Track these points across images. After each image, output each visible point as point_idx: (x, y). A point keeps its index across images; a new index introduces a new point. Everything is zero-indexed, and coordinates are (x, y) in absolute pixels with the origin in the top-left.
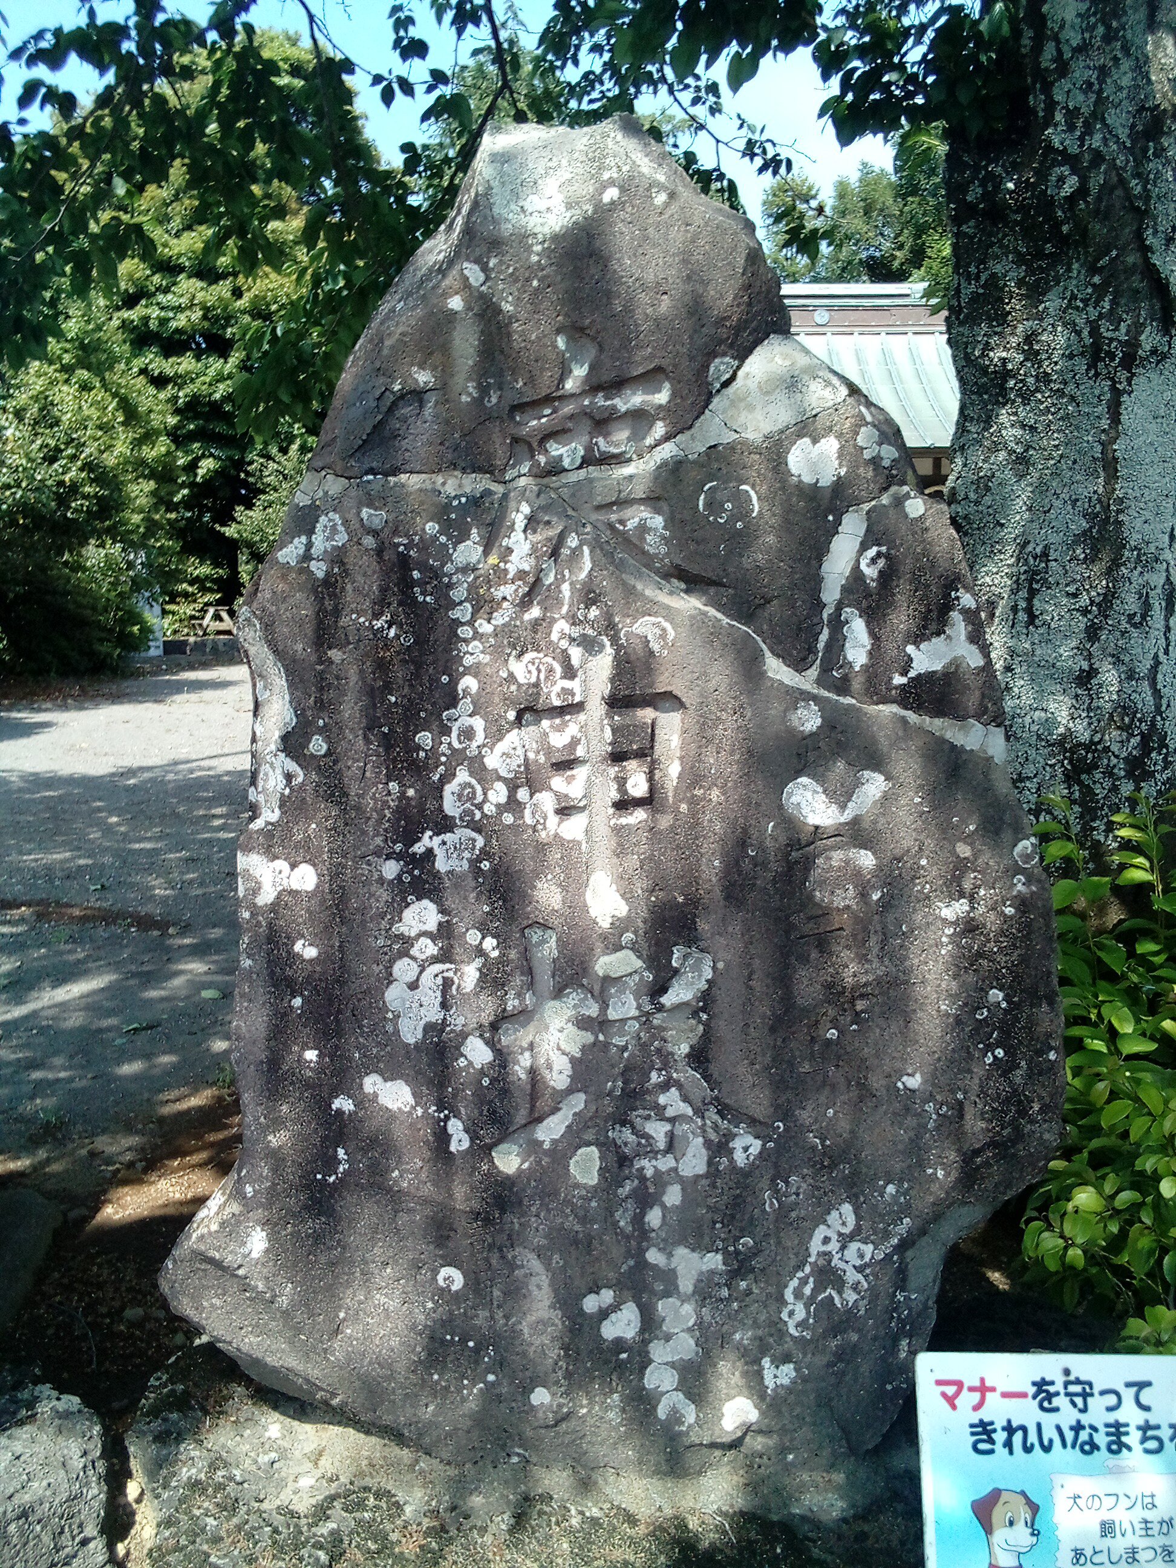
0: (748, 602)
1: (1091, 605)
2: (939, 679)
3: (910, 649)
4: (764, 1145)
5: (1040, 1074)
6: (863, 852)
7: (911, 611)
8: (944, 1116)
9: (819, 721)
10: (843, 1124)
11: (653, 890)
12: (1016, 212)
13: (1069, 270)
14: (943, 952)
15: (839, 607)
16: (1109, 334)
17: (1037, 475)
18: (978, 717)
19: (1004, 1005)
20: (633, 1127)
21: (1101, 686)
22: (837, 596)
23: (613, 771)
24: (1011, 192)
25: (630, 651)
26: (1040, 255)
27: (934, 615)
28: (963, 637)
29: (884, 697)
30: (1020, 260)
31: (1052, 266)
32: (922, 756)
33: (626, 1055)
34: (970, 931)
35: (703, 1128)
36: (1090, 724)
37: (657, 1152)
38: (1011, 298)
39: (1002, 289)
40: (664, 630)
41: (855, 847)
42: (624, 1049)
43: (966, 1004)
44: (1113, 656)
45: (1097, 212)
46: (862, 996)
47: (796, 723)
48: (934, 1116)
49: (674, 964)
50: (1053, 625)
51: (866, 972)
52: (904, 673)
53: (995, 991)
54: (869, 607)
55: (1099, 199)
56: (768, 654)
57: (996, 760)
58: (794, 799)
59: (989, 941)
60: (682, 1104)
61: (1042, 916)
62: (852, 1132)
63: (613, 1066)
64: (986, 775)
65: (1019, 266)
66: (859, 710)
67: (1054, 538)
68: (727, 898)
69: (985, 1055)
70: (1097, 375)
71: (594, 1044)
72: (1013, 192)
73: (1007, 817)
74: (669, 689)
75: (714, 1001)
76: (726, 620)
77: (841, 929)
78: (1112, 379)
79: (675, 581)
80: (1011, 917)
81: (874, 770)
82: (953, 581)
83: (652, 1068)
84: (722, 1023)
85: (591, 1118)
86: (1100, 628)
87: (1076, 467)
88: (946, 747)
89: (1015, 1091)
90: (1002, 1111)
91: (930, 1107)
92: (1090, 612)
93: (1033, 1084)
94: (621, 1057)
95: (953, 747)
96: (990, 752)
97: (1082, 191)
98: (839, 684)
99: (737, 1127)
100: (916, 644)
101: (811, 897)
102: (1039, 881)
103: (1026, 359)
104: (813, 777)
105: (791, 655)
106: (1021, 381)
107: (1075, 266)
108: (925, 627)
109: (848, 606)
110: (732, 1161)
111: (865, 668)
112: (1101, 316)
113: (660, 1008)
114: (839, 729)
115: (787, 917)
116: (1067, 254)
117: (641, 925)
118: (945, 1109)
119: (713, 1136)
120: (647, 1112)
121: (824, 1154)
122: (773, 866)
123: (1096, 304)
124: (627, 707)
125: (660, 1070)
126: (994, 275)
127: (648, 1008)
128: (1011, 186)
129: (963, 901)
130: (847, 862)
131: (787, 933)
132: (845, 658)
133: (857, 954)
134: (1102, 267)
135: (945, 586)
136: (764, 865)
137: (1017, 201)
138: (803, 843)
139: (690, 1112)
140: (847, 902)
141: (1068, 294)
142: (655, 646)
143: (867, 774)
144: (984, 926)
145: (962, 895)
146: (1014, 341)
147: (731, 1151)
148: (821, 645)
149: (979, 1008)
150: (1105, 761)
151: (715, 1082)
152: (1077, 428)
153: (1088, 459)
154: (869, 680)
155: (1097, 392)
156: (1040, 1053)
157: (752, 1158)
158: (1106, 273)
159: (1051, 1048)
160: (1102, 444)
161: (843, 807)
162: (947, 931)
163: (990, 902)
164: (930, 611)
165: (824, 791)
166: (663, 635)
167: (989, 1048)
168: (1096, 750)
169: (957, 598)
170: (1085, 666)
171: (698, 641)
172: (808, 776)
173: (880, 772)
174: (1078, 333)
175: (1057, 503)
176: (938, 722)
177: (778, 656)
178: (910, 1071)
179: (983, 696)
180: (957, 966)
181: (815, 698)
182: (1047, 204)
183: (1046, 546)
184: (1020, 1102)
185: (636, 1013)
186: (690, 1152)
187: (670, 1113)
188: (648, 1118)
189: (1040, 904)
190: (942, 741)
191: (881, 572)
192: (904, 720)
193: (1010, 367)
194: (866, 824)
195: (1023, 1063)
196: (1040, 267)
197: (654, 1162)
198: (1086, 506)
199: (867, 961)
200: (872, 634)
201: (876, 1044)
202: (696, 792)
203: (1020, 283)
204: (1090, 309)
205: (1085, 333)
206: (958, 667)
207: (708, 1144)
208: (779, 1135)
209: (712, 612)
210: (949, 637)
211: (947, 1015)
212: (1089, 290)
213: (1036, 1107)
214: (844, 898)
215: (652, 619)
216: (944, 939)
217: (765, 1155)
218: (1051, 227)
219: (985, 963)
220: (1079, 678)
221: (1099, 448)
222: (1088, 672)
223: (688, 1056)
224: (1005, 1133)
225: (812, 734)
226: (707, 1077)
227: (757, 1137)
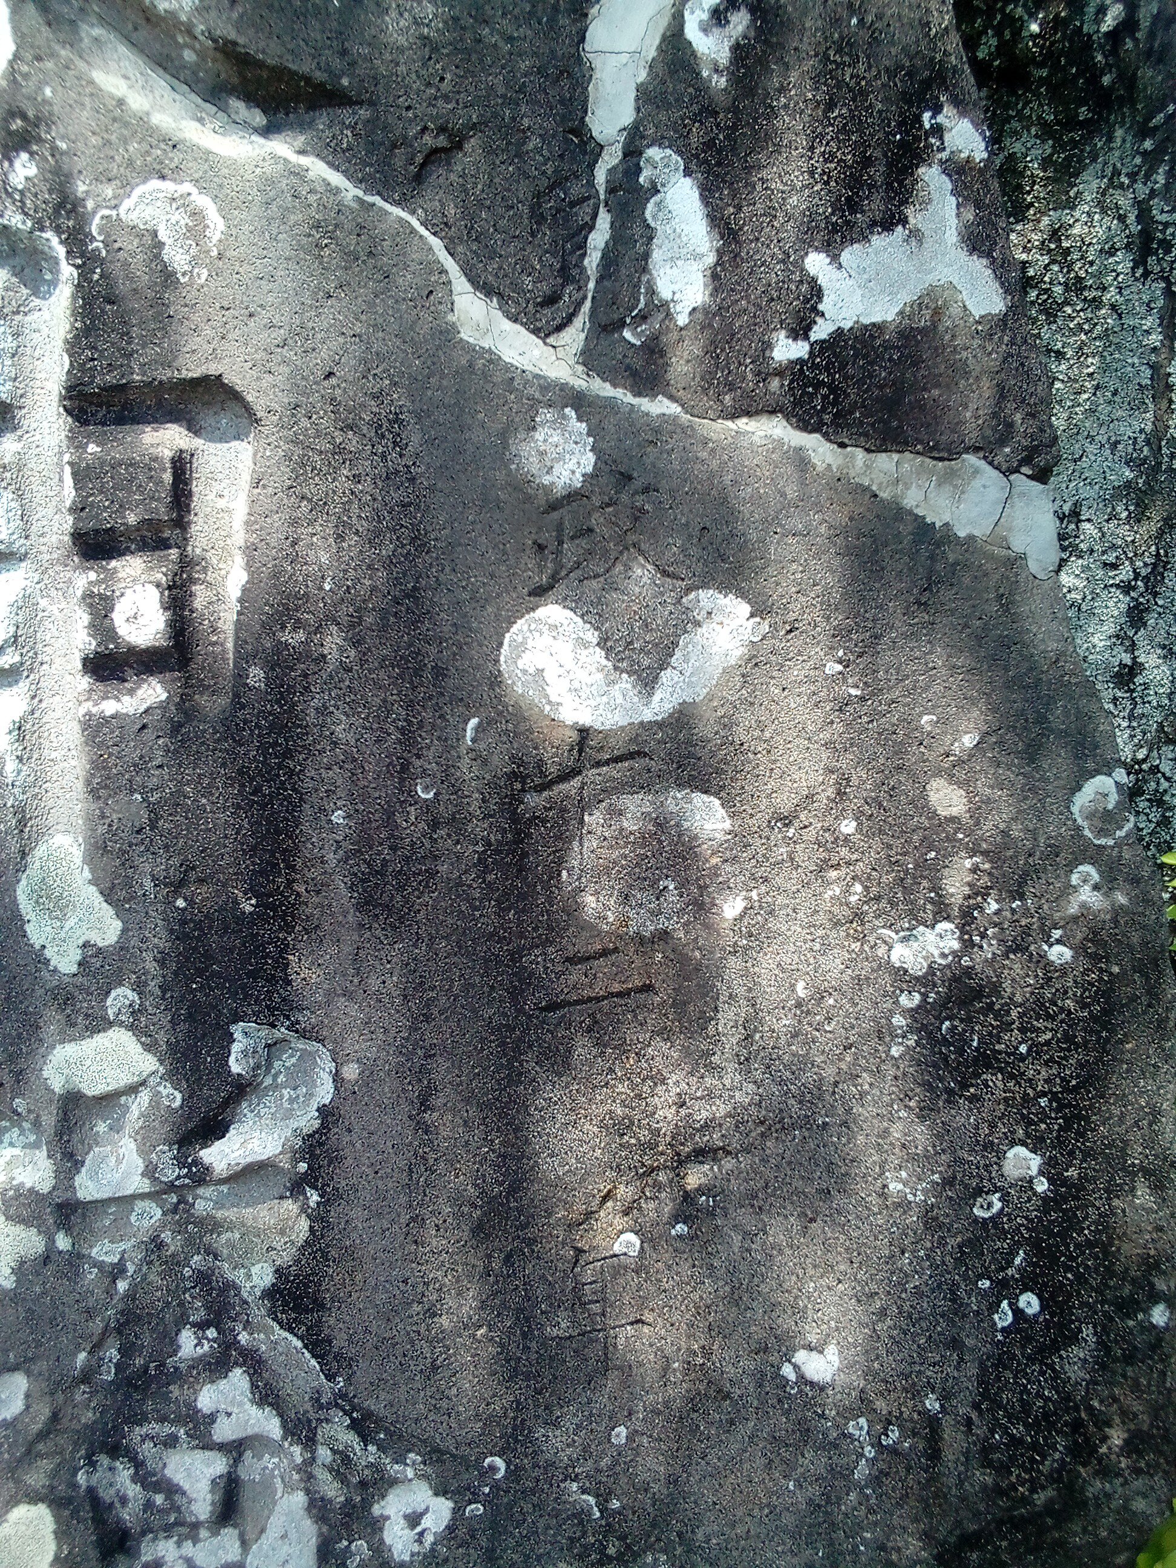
0: (405, 142)
1: (1136, 579)
2: (887, 346)
3: (816, 263)
4: (457, 1511)
5: (1129, 1359)
6: (699, 798)
7: (817, 162)
8: (893, 1451)
9: (588, 461)
10: (651, 1462)
11: (182, 883)
12: (1041, 65)
13: (1110, 139)
14: (895, 1051)
15: (632, 153)
16: (1164, 218)
17: (1065, 415)
18: (985, 449)
19: (1042, 1186)
20: (138, 1464)
21: (1146, 686)
22: (627, 115)
23: (84, 579)
24: (1033, 37)
25: (116, 269)
26: (1071, 123)
27: (877, 173)
28: (952, 236)
29: (749, 396)
30: (1047, 132)
31: (1088, 138)
32: (848, 551)
33: (122, 1286)
34: (963, 1003)
35: (306, 1470)
36: (1132, 737)
37: (196, 1526)
38: (1034, 183)
39: (1022, 174)
40: (197, 214)
41: (680, 786)
42: (117, 1271)
43: (948, 1182)
44: (1164, 647)
45: (1149, 53)
46: (701, 1154)
47: (532, 465)
48: (869, 1452)
49: (235, 1068)
50: (1084, 607)
51: (709, 1096)
52: (800, 330)
53: (1021, 1151)
54: (709, 145)
55: (1151, 35)
56: (460, 283)
57: (1033, 566)
58: (528, 661)
59: (1007, 1027)
60: (254, 1411)
61: (1140, 968)
62: (672, 1480)
63: (90, 1314)
64: (1006, 604)
65: (1043, 142)
66: (687, 431)
67: (1087, 492)
68: (366, 904)
69: (994, 1307)
70: (1146, 274)
71: (46, 1259)
72: (1038, 36)
73: (1057, 716)
74: (213, 369)
75: (335, 1159)
76: (351, 191)
77: (647, 988)
78: (1166, 280)
79: (237, 105)
80: (1063, 970)
81: (724, 588)
82: (927, 84)
83: (182, 1321)
84: (357, 1214)
85: (42, 1435)
86: (1147, 610)
87: (1117, 399)
88: (906, 529)
89: (1068, 1398)
90: (1035, 1446)
91: (859, 1427)
92: (1134, 588)
93: (1112, 1384)
94: (110, 1292)
95: (923, 530)
96: (1018, 544)
97: (1128, 25)
98: (638, 363)
99: (400, 1459)
100: (832, 245)
101: (573, 909)
102: (1135, 881)
103: (1053, 262)
104: (573, 603)
105: (516, 287)
106: (1046, 291)
107: (1119, 133)
108: (853, 205)
109: (658, 142)
110: (379, 1549)
111: (703, 317)
112: (1153, 193)
113: (201, 1176)
114: (637, 484)
115: (516, 956)
116: (1107, 121)
117: (151, 966)
118: (894, 1434)
119: (331, 1489)
120: (167, 1429)
121: (608, 1530)
122: (479, 828)
123: (1147, 177)
124: (120, 421)
125: (201, 1326)
126: (1012, 157)
127: (171, 1173)
128: (1035, 28)
129: (944, 926)
130: (661, 824)
131: (515, 994)
132: (652, 292)
133: (686, 1052)
134: (1156, 128)
135: (906, 98)
136: (457, 823)
137: (1042, 47)
138: (553, 770)
139: (273, 1427)
140: (663, 923)
141: (1109, 171)
142: (177, 257)
143: (706, 598)
144: (996, 989)
145: (942, 911)
146: (1036, 238)
147: (376, 1526)
148: (592, 261)
149: (979, 1192)
150: (1153, 785)
151: (338, 1357)
152: (1119, 347)
153: (1133, 386)
154: (712, 350)
155: (1145, 298)
156: (1129, 1307)
157: (429, 1539)
158: (1159, 136)
159: (1155, 1297)
160: (1151, 367)
161: (648, 682)
162: (904, 1000)
163: (1010, 935)
164: (866, 162)
165: (602, 643)
166: (197, 229)
167: (1005, 1289)
168: (1141, 770)
169: (938, 131)
170: (1127, 659)
171: (284, 247)
172: (563, 601)
173: (742, 594)
174: (1122, 219)
175: (1091, 448)
176: (886, 462)
177: (487, 289)
178: (813, 1338)
179: (1002, 393)
180: (928, 1086)
181: (579, 401)
182: (1083, 45)
183: (1075, 504)
184: (1077, 1426)
185: (145, 1186)
186: (276, 1524)
187: (224, 1431)
188: (171, 1442)
189: (1135, 938)
190: (897, 513)
191: (739, 51)
192: (801, 461)
193: (1031, 272)
194: (707, 728)
195: (1087, 1332)
196: (1072, 140)
197: (188, 1548)
198: (1130, 449)
199: (711, 1068)
200: (717, 221)
201: (732, 1271)
202: (286, 637)
203: (1045, 163)
204: (1139, 186)
205: (1131, 218)
206: (937, 312)
207: (318, 1507)
208: (496, 1487)
209: (318, 169)
210: (916, 235)
211: (904, 1205)
212: (1138, 160)
213: (1117, 1437)
214: (656, 913)
215: (168, 186)
216: (898, 1021)
217: (462, 1532)
218: (1087, 80)
219: (996, 1081)
220: (1118, 675)
221: (1148, 372)
222: (1131, 668)
223: (270, 1293)
224: (1041, 1498)
225: (572, 496)
226: (317, 1345)
227: (441, 1491)
